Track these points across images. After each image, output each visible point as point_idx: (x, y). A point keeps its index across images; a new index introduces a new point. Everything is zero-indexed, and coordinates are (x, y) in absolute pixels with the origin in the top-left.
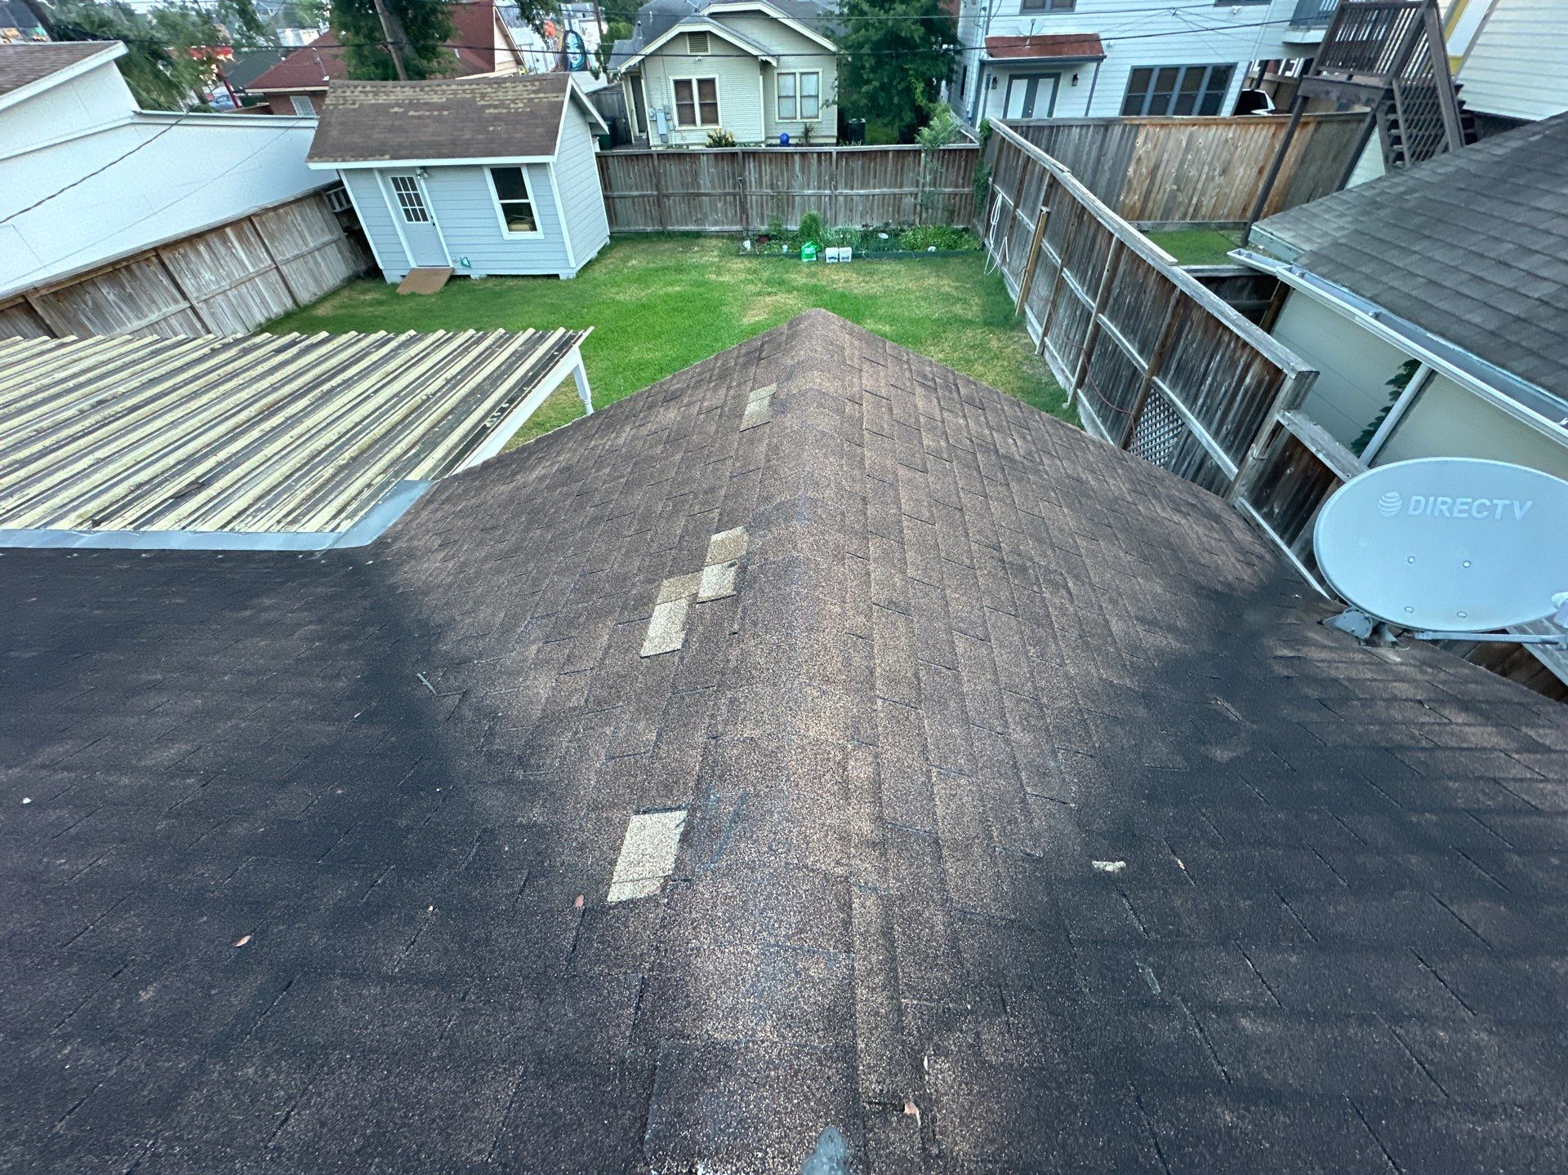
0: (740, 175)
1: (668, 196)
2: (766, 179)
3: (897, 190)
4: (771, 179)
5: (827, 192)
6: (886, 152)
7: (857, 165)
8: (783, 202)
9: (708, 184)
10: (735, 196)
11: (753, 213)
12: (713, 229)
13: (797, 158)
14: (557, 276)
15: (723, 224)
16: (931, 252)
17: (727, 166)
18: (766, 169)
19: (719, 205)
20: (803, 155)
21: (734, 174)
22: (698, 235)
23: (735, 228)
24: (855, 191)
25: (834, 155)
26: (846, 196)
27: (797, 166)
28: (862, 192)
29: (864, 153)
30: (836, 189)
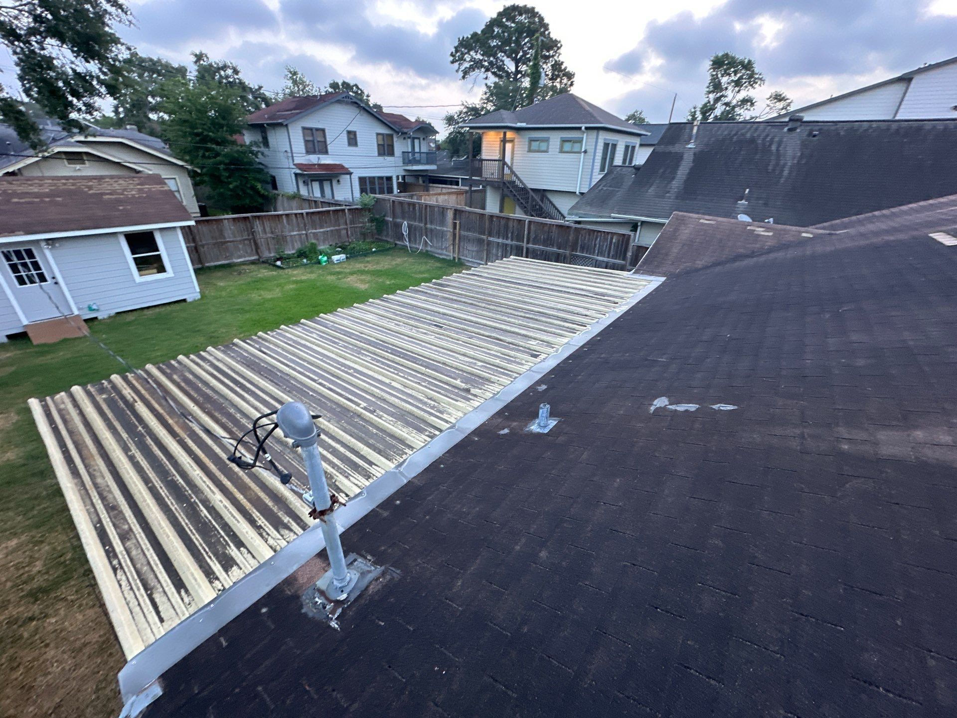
0: (252, 228)
1: (203, 246)
2: (268, 229)
3: (337, 228)
4: (271, 229)
5: (304, 232)
6: (329, 211)
7: (316, 218)
8: (280, 240)
9: (231, 236)
10: (249, 240)
11: (263, 248)
12: (239, 260)
13: (284, 217)
14: (184, 300)
15: (245, 257)
16: (375, 252)
17: (241, 225)
18: (267, 225)
19: (241, 246)
20: (287, 215)
21: (247, 228)
22: (229, 266)
23: (253, 258)
24: (318, 231)
25: (305, 214)
26: (314, 233)
27: (285, 221)
28: (322, 230)
29: (319, 212)
30: (308, 230)
